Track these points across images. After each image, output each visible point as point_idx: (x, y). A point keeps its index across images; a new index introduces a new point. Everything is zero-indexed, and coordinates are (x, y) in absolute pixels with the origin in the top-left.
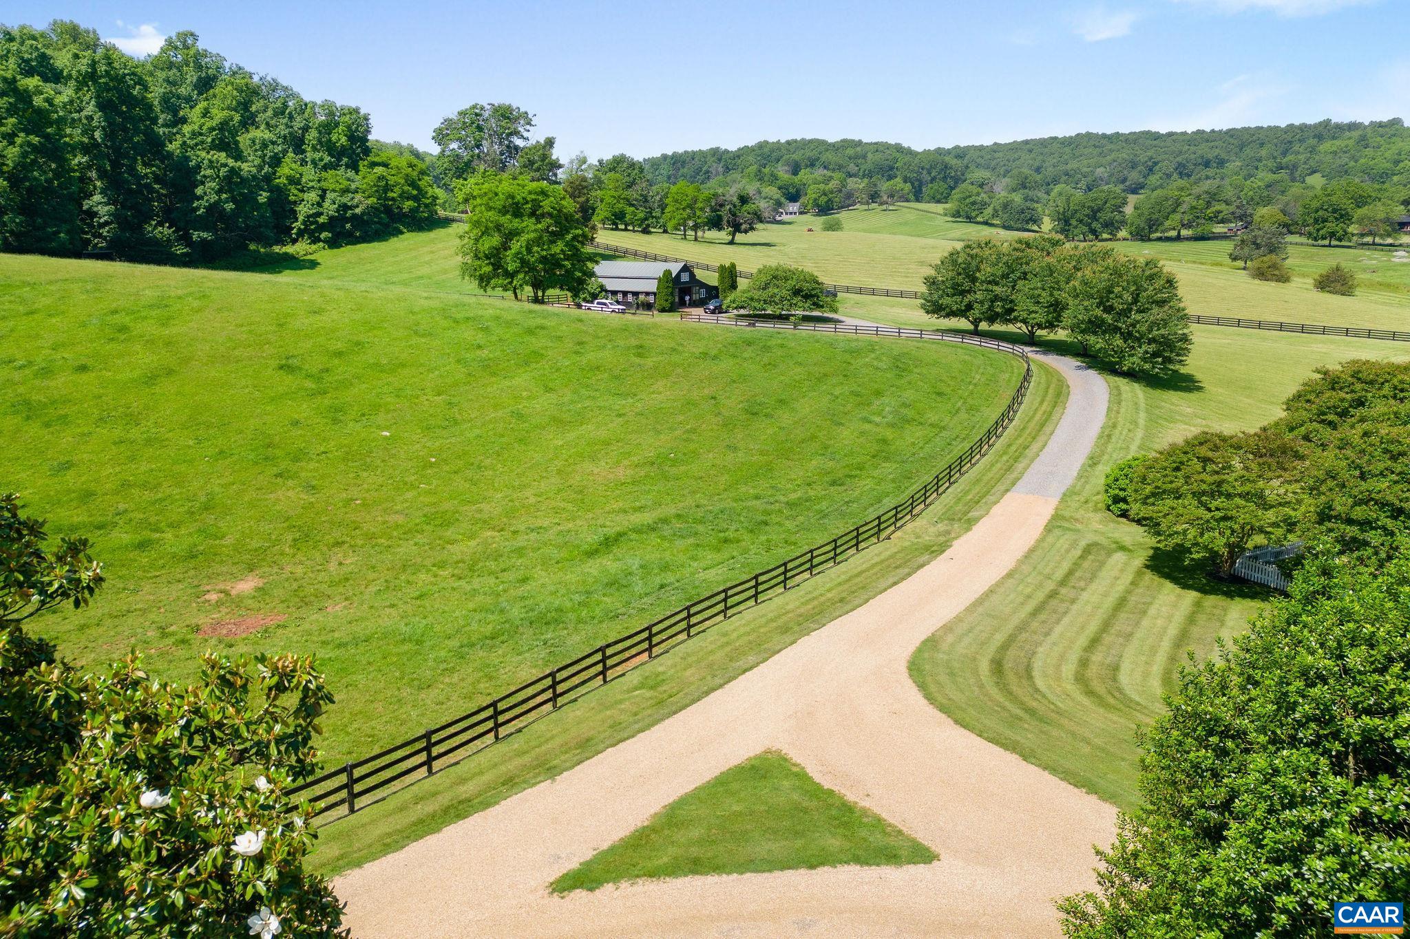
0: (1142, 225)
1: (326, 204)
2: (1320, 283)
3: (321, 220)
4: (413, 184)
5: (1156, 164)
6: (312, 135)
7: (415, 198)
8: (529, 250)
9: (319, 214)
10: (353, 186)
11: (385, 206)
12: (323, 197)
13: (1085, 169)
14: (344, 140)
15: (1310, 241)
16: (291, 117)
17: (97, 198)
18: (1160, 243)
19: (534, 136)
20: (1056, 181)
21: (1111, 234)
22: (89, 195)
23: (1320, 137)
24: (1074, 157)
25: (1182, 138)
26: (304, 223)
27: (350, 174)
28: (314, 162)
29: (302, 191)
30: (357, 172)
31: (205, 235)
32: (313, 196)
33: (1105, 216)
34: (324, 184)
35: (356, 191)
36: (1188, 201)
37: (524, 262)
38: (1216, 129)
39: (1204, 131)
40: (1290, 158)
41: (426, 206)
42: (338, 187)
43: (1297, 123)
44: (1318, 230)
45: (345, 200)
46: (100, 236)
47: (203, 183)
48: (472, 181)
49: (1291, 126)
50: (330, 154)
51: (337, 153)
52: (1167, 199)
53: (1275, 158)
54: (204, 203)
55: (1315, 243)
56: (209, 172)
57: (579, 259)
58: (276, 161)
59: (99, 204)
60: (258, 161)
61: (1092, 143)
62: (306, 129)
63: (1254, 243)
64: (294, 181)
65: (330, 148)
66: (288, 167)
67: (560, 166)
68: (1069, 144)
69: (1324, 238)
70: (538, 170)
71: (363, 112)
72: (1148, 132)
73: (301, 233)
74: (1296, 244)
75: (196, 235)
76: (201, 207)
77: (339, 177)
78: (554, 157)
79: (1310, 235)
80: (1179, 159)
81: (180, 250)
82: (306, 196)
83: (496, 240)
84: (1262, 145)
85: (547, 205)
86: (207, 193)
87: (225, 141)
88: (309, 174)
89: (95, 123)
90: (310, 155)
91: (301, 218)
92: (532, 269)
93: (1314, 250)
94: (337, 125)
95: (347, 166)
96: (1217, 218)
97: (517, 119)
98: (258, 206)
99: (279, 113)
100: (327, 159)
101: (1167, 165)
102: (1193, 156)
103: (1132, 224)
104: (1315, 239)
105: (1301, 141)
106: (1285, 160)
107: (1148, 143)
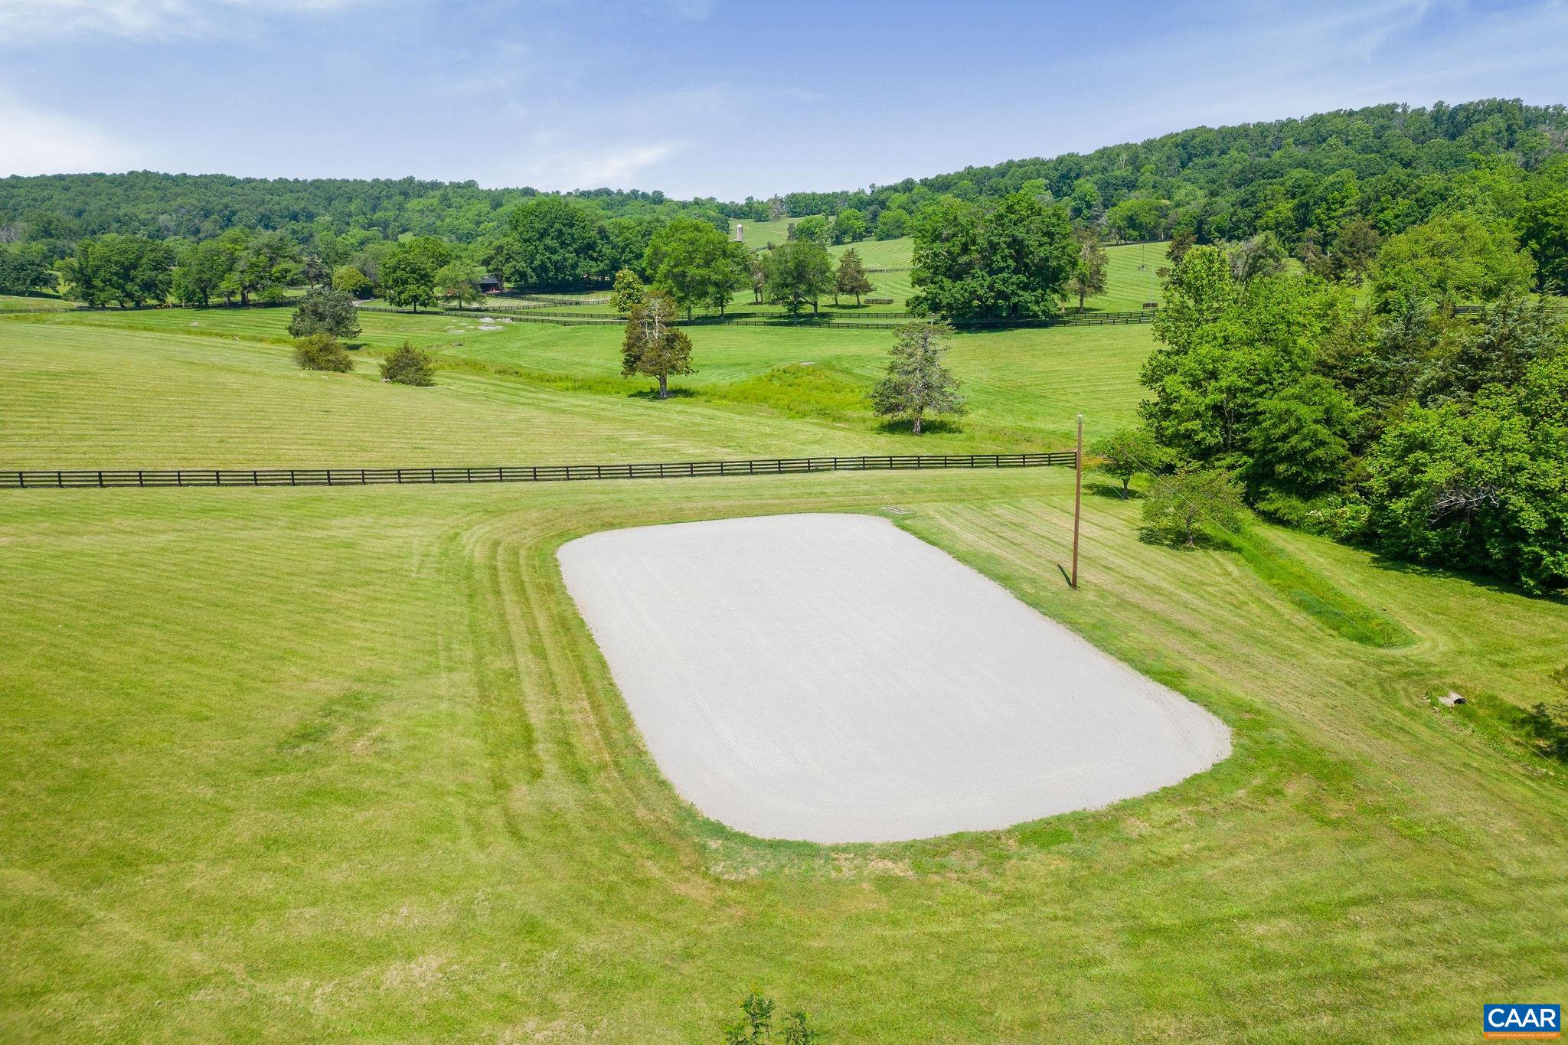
0: (191, 287)
2: (388, 369)
5: (234, 213)
13: (143, 216)
15: (394, 307)
18: (219, 311)
20: (104, 229)
21: (157, 297)
23: (406, 195)
24: (128, 200)
33: (143, 274)
36: (245, 257)
38: (301, 179)
39: (287, 180)
40: (379, 215)
43: (382, 179)
44: (400, 294)
49: (376, 181)
52: (219, 253)
53: (365, 214)
55: (400, 309)
61: (151, 184)
63: (315, 313)
68: (121, 184)
69: (407, 303)
72: (222, 176)
74: (380, 310)
79: (392, 301)
80: (262, 209)
84: (350, 199)
93: (398, 317)
96: (281, 279)
101: (248, 215)
102: (277, 207)
103: (179, 286)
104: (399, 304)
105: (389, 197)
106: (375, 217)
107: (223, 188)
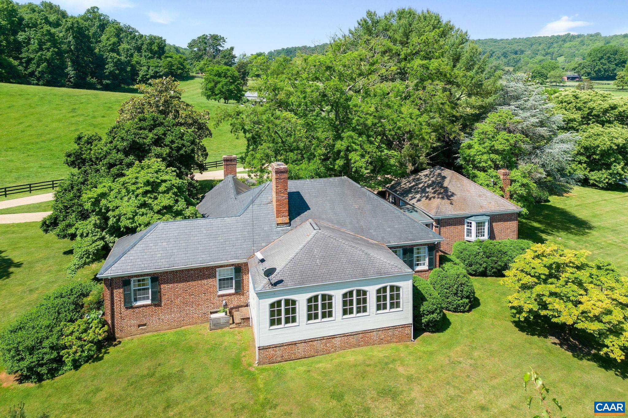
1: (150, 71)
3: (148, 77)
4: (182, 64)
5: (494, 52)
6: (145, 47)
7: (182, 69)
8: (223, 87)
9: (147, 75)
10: (160, 65)
11: (171, 72)
12: (148, 69)
14: (156, 48)
16: (137, 40)
17: (69, 68)
19: (226, 46)
22: (67, 68)
23: (564, 41)
25: (506, 41)
26: (141, 78)
27: (159, 60)
28: (145, 56)
29: (141, 66)
30: (161, 60)
31: (108, 82)
32: (145, 68)
34: (149, 64)
35: (161, 67)
37: (221, 91)
39: (516, 39)
40: (551, 50)
41: (186, 72)
42: (154, 65)
43: (555, 35)
45: (156, 70)
46: (70, 82)
47: (108, 64)
48: (202, 62)
49: (553, 36)
50: (151, 53)
51: (154, 53)
53: (545, 50)
54: (108, 71)
56: (110, 60)
57: (240, 91)
58: (132, 55)
59: (70, 70)
60: (125, 56)
62: (142, 44)
64: (138, 63)
65: (151, 51)
66: (136, 58)
67: (236, 57)
70: (227, 59)
71: (163, 39)
72: (492, 39)
73: (140, 81)
75: (104, 82)
76: (107, 72)
77: (154, 61)
78: (233, 54)
80: (504, 51)
81: (99, 87)
82: (142, 68)
83: (212, 84)
84: (540, 44)
85: (229, 73)
86: (110, 67)
87: (114, 49)
88: (143, 61)
89: (72, 43)
90: (144, 54)
91: (140, 76)
92: (224, 93)
94: (154, 43)
95: (157, 58)
97: (220, 39)
98: (126, 72)
99: (133, 38)
100: (150, 55)
101: (498, 53)
102: (510, 49)
105: (557, 42)
106: (549, 51)
107: (491, 44)
